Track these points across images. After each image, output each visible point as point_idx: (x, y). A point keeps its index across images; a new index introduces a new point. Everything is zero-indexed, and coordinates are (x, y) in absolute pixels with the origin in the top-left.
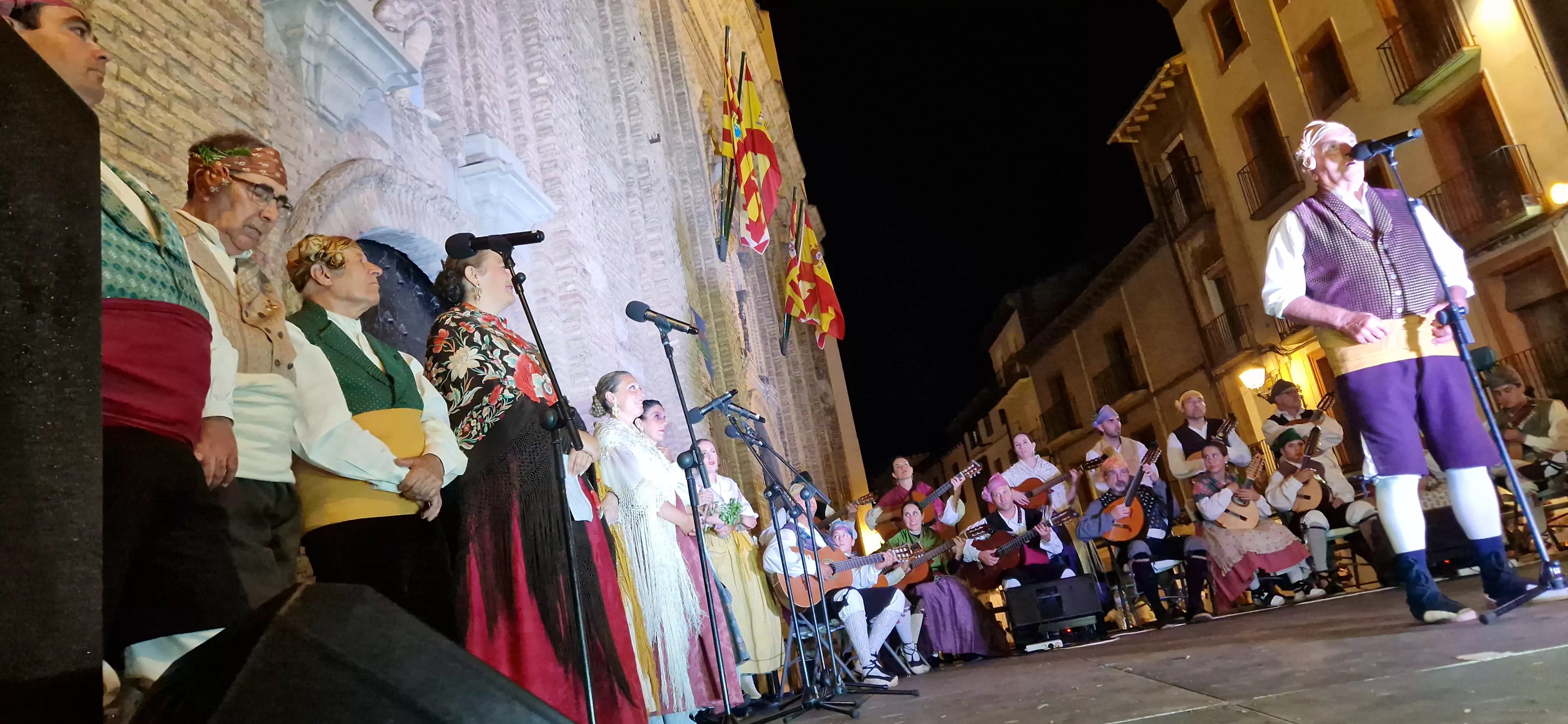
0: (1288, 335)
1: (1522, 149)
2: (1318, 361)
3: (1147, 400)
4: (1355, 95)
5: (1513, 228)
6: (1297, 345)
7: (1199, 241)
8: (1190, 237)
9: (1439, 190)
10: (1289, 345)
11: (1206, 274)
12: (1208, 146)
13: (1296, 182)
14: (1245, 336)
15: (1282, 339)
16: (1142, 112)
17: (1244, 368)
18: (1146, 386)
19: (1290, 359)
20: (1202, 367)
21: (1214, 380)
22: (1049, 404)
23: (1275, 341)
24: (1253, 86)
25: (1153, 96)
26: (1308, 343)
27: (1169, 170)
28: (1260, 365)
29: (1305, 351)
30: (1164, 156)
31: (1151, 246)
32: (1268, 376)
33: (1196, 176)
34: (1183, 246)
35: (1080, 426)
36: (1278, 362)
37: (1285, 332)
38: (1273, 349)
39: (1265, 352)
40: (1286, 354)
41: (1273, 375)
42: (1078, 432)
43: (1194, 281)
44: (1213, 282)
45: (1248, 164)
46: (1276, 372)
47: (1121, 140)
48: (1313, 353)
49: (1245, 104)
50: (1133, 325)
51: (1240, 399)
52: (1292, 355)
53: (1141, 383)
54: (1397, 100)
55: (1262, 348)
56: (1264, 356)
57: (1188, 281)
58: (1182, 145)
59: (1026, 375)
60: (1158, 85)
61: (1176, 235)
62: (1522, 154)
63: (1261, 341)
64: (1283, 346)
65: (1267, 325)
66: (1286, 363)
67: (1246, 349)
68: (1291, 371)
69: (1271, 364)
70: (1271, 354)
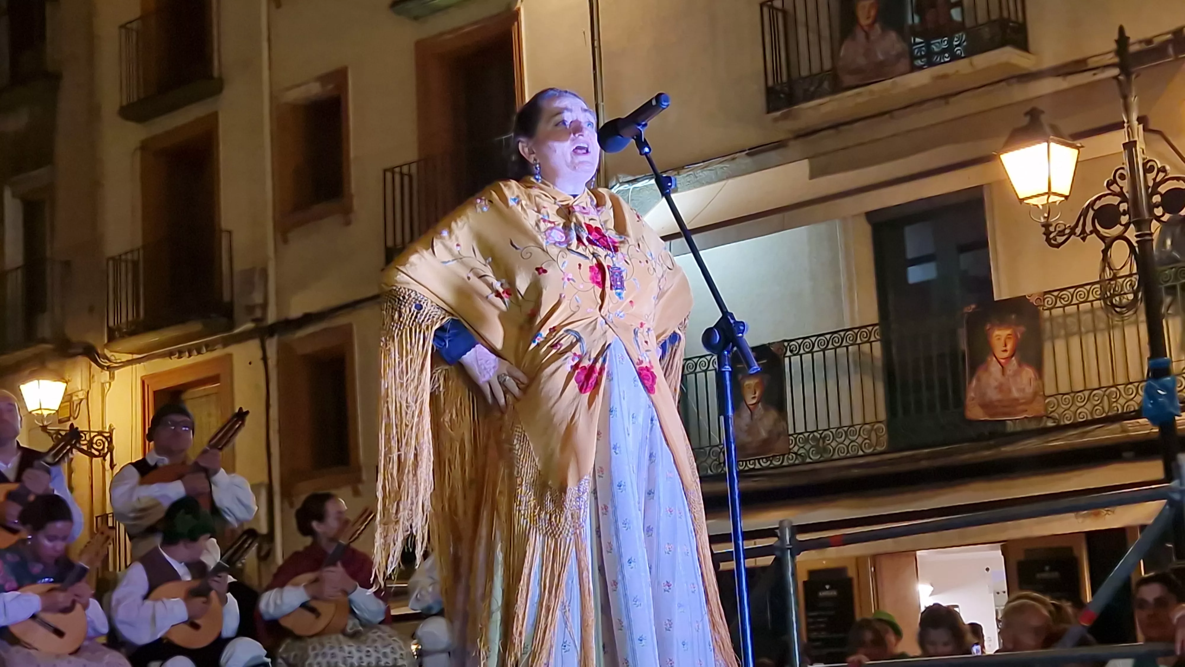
0: (123, 335)
2: (155, 392)
6: (130, 357)
9: (414, 170)
10: (117, 355)
13: (211, 77)
14: (47, 315)
15: (110, 340)
17: (32, 376)
19: (112, 377)
23: (99, 340)
26: (150, 358)
28: (59, 376)
29: (141, 370)
32: (68, 398)
36: (91, 377)
37: (119, 329)
38: (90, 353)
39: (74, 355)
40: (108, 367)
41: (74, 398)
44: (19, 203)
45: (141, 18)
46: (81, 395)
48: (153, 376)
52: (116, 372)
54: (394, 6)
55: (73, 345)
56: (69, 361)
63: (73, 334)
64: (107, 352)
65: (91, 309)
66: (103, 384)
67: (44, 341)
68: (107, 399)
69: (79, 379)
70: (83, 362)
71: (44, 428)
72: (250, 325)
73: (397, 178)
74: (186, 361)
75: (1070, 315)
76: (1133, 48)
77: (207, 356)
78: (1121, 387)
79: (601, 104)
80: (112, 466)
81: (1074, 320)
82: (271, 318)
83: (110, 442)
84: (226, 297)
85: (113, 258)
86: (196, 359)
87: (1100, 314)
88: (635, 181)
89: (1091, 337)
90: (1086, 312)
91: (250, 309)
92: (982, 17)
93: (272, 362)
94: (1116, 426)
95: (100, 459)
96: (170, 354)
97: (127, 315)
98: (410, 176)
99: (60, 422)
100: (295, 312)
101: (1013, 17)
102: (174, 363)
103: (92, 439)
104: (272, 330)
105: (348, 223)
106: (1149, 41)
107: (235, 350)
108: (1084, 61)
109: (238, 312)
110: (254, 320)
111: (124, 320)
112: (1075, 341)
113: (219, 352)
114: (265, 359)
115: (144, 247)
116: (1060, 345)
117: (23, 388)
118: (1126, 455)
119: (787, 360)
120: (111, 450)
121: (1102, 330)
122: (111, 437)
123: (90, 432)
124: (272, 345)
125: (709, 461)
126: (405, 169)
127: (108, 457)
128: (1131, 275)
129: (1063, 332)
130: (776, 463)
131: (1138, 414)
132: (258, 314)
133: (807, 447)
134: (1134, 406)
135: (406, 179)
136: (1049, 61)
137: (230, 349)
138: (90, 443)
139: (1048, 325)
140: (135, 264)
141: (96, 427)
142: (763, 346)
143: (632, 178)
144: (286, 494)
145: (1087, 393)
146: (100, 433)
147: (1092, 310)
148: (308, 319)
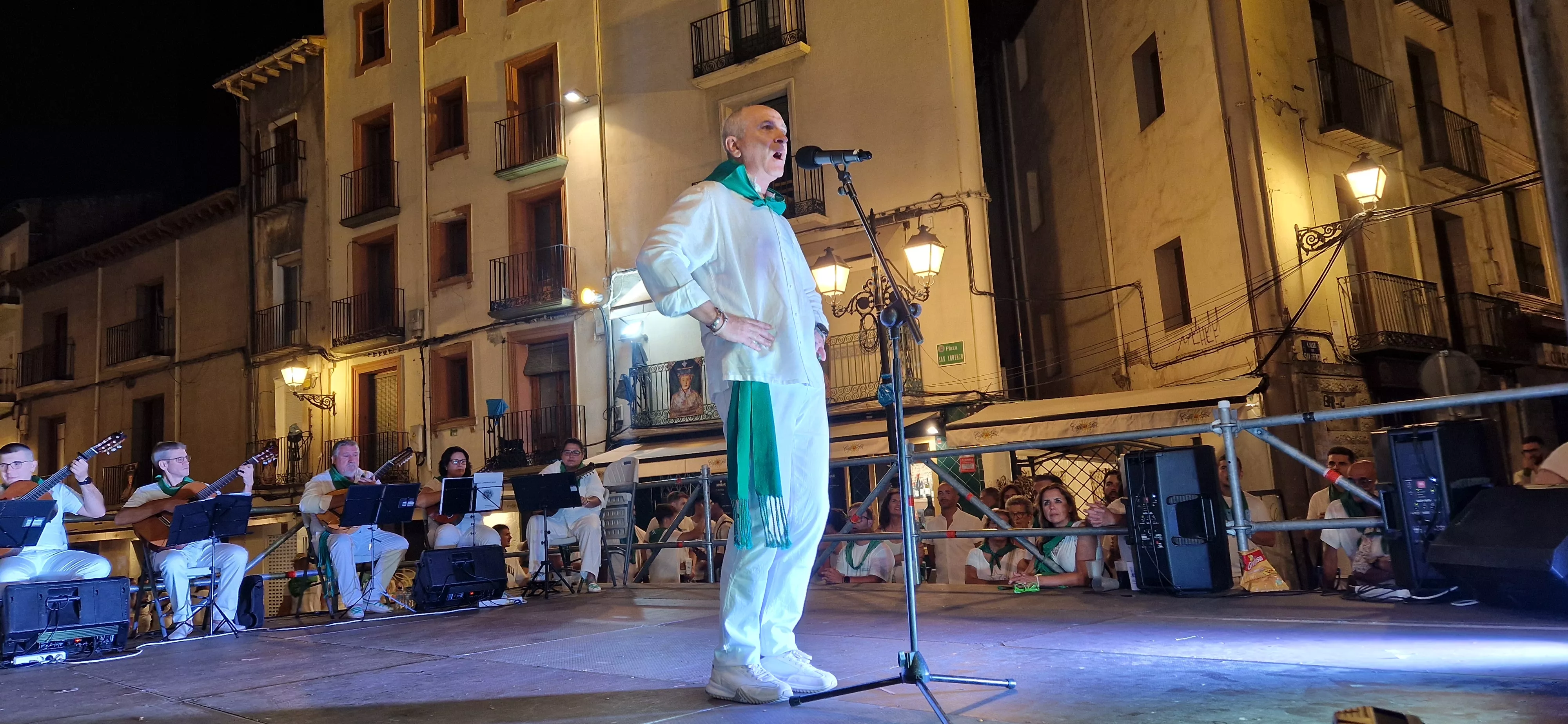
0: (341, 344)
1: (573, 251)
3: (167, 368)
4: (466, 152)
5: (549, 311)
6: (345, 355)
7: (281, 224)
8: (273, 218)
9: (507, 259)
10: (338, 354)
11: (277, 259)
12: (321, 136)
13: (395, 206)
14: (297, 331)
15: (334, 346)
16: (262, 72)
17: (288, 364)
18: (171, 353)
19: (335, 366)
20: (243, 350)
21: (249, 366)
22: (37, 341)
23: (328, 346)
24: (380, 102)
25: (280, 63)
26: (357, 356)
27: (273, 143)
28: (304, 365)
29: (351, 362)
30: (272, 127)
31: (228, 210)
32: (309, 376)
33: (299, 162)
34: (262, 222)
35: (71, 378)
36: (323, 366)
37: (339, 340)
38: (322, 352)
39: (313, 354)
40: (333, 361)
41: (313, 377)
42: (66, 383)
43: (262, 262)
44: (281, 269)
45: (354, 171)
46: (317, 375)
47: (230, 90)
48: (357, 366)
49: (370, 114)
50: (178, 284)
51: (272, 392)
52: (337, 363)
53: (166, 348)
54: (497, 172)
55: (312, 348)
56: (310, 357)
57: (256, 259)
58: (294, 124)
59: (14, 300)
60: (289, 55)
61: (258, 210)
62: (571, 255)
63: (312, 342)
64: (333, 353)
65: (323, 328)
66: (329, 370)
67: (294, 345)
68: (332, 377)
69: (315, 366)
70: (318, 357)
71: (295, 394)
72: (415, 340)
73: (497, 264)
74: (377, 358)
75: (843, 348)
76: (877, 216)
77: (389, 356)
78: (867, 385)
79: (608, 231)
80: (334, 414)
81: (845, 350)
82: (426, 337)
83: (334, 401)
84: (401, 325)
85: (336, 302)
86: (383, 357)
87: (858, 347)
88: (626, 271)
89: (853, 359)
90: (850, 346)
91: (414, 331)
92: (803, 198)
93: (426, 360)
94: (864, 403)
95: (327, 410)
96: (369, 354)
97: (344, 333)
98: (505, 265)
99: (304, 389)
100: (440, 334)
101: (818, 198)
102: (371, 359)
103: (323, 399)
104: (426, 343)
105: (470, 288)
106: (884, 214)
107: (404, 353)
108: (852, 222)
109: (408, 333)
110: (415, 338)
111: (342, 336)
112: (845, 361)
113: (396, 354)
114: (422, 358)
115: (354, 297)
116: (838, 362)
117: (282, 371)
118: (867, 417)
119: (703, 367)
120: (334, 405)
121: (858, 356)
122: (334, 398)
123: (321, 395)
124: (426, 351)
125: (662, 417)
126: (502, 260)
127: (332, 409)
128: (874, 329)
129: (839, 356)
130: (697, 419)
131: (875, 398)
132: (419, 334)
133: (713, 411)
134: (873, 394)
135: (502, 265)
136: (835, 222)
137: (402, 353)
138: (322, 401)
139: (832, 352)
140: (349, 305)
141: (325, 392)
142: (691, 360)
143: (623, 270)
144: (434, 430)
145: (850, 387)
146: (328, 396)
147: (854, 345)
148: (447, 338)
